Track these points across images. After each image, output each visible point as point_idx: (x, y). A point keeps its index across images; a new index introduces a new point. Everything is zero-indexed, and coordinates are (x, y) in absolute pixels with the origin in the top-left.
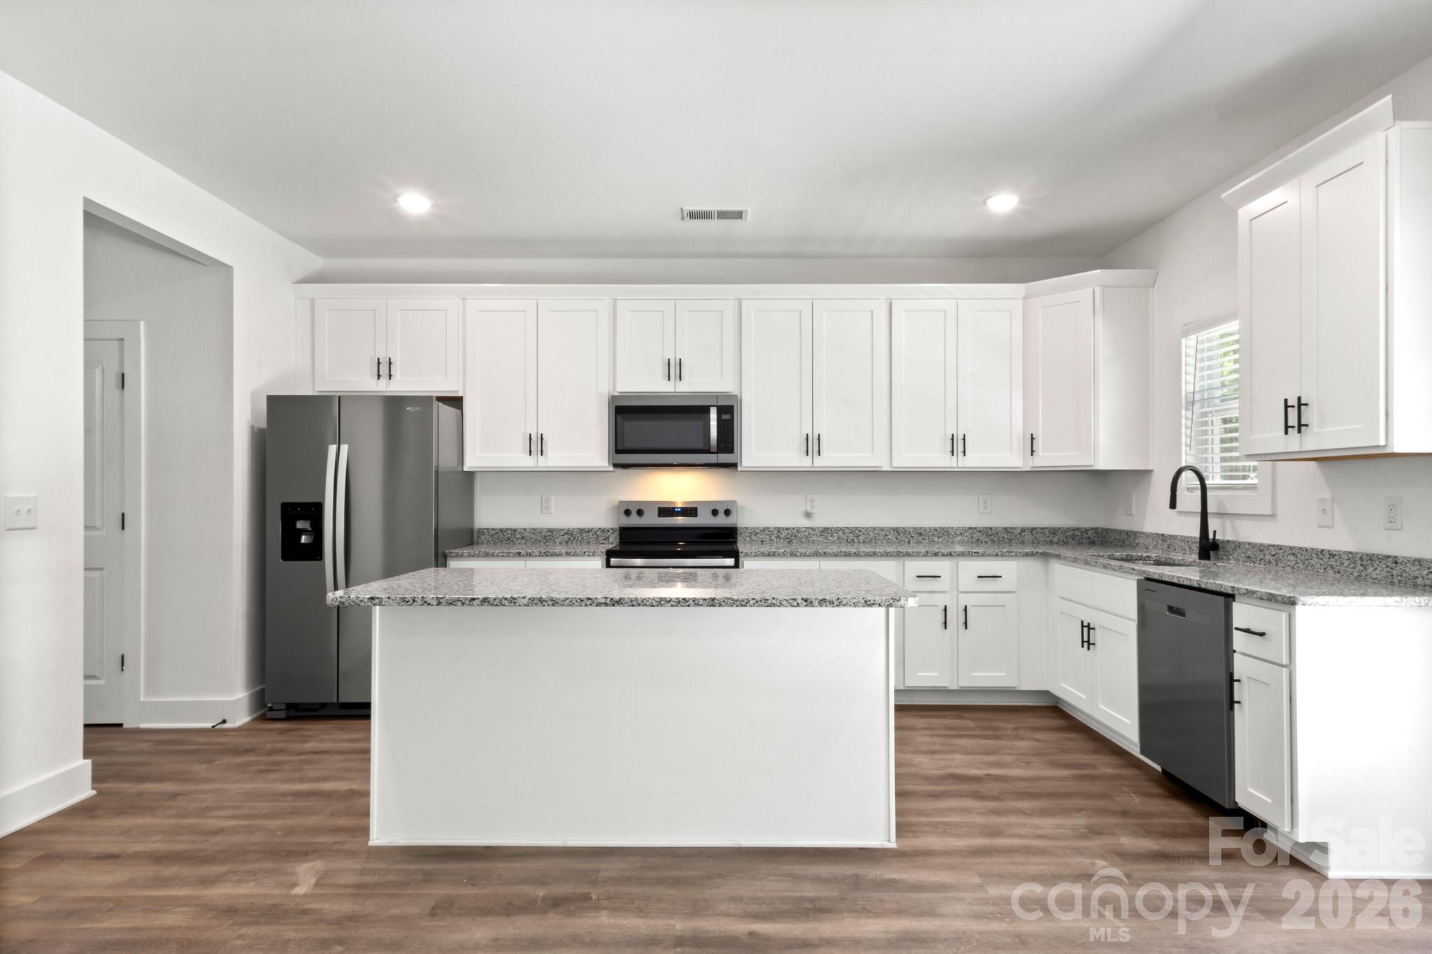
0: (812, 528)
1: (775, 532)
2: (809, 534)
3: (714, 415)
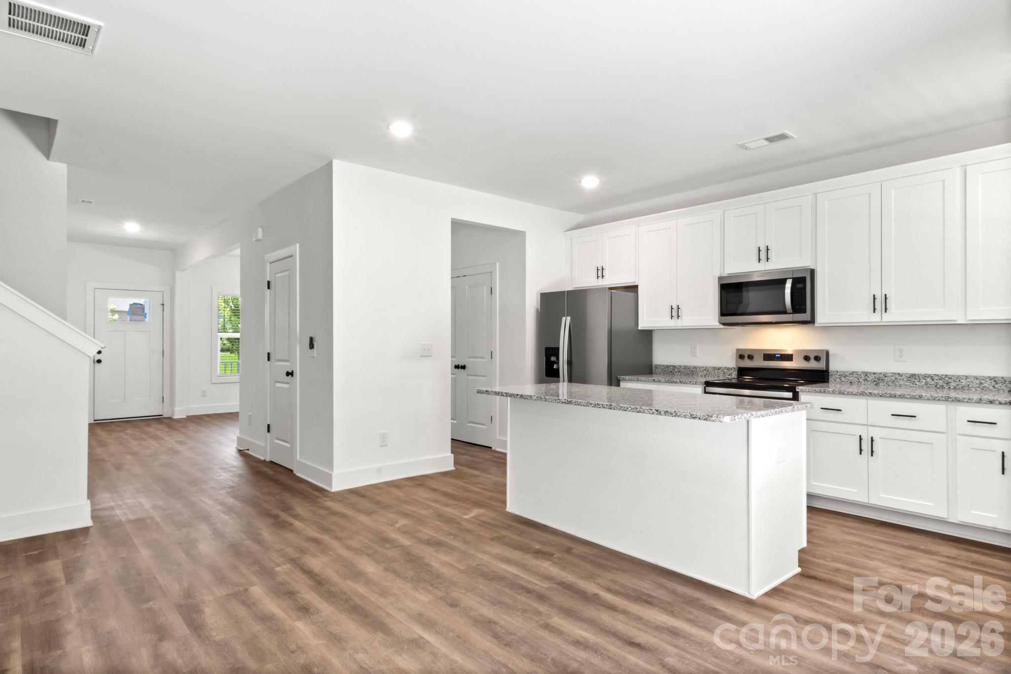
0: (899, 374)
1: (863, 375)
2: (896, 379)
3: (789, 285)
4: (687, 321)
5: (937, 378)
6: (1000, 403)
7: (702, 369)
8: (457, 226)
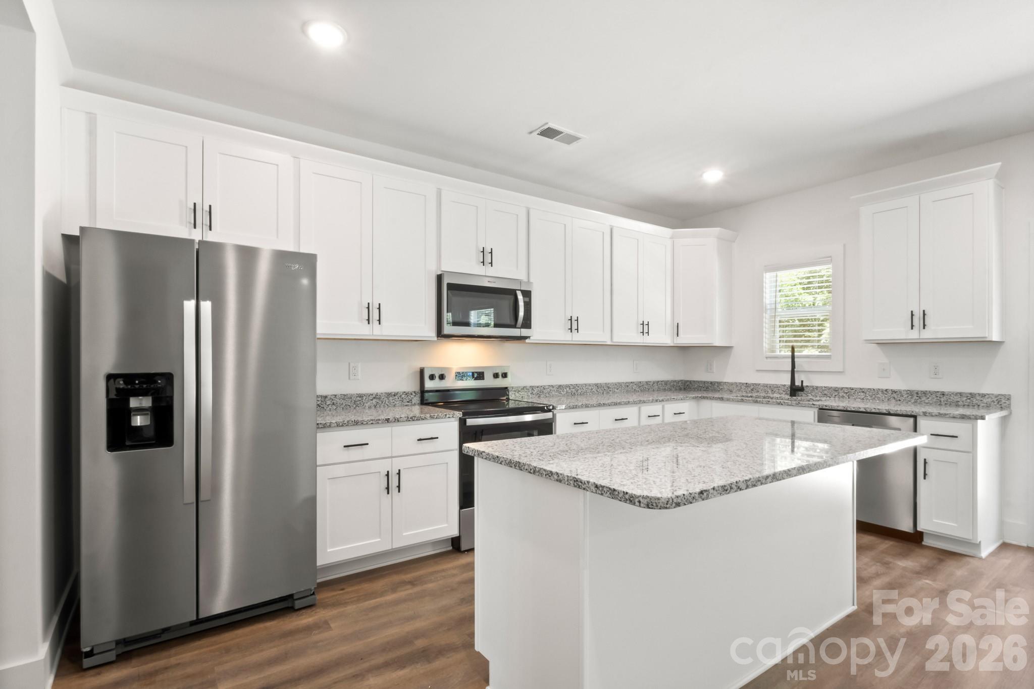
2: (551, 390)
3: (521, 298)
4: (389, 329)
6: (660, 401)
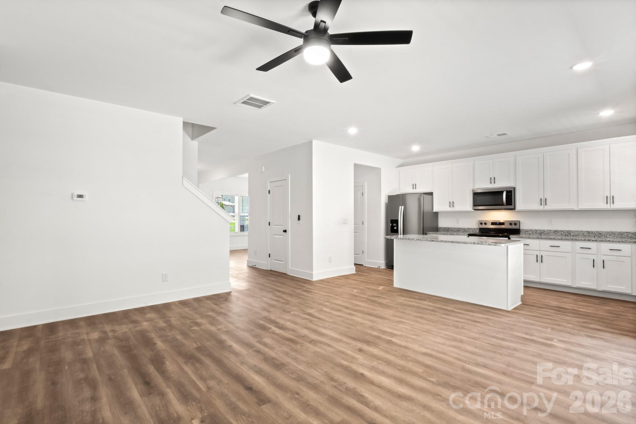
0: (550, 230)
1: (535, 231)
2: (549, 232)
3: (505, 194)
4: (457, 208)
5: (566, 232)
6: (593, 241)
7: (462, 229)
8: (356, 166)
